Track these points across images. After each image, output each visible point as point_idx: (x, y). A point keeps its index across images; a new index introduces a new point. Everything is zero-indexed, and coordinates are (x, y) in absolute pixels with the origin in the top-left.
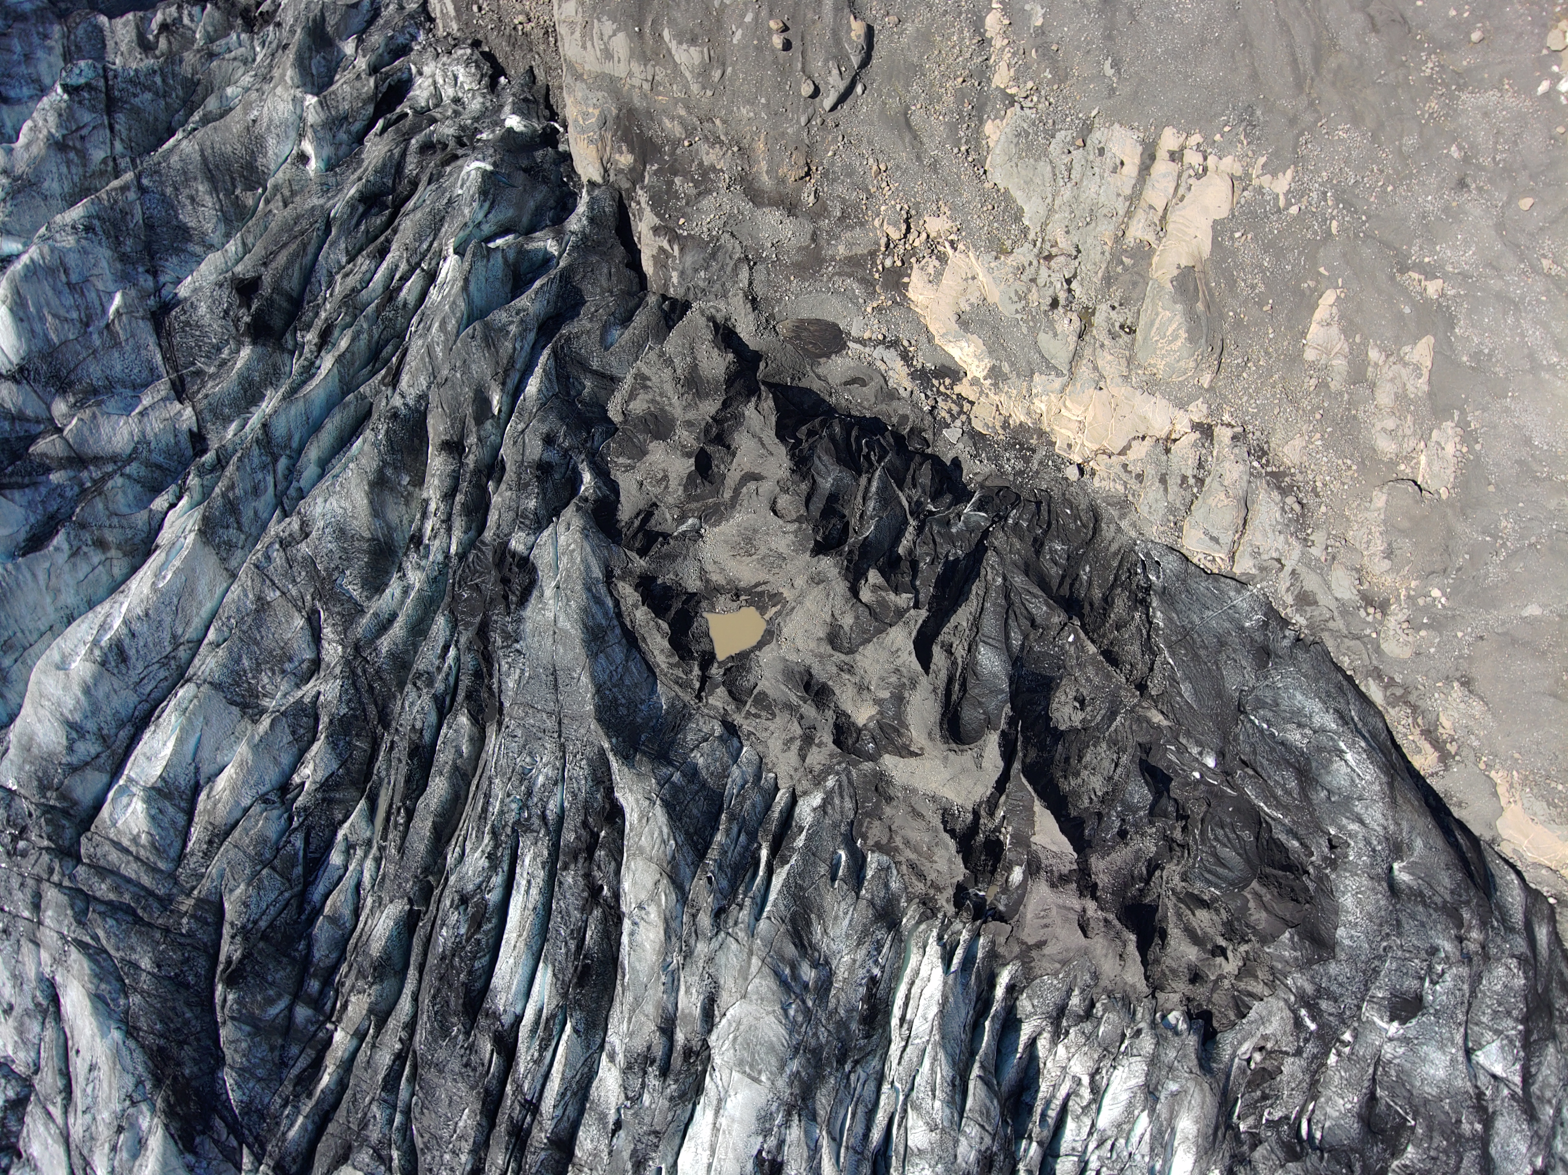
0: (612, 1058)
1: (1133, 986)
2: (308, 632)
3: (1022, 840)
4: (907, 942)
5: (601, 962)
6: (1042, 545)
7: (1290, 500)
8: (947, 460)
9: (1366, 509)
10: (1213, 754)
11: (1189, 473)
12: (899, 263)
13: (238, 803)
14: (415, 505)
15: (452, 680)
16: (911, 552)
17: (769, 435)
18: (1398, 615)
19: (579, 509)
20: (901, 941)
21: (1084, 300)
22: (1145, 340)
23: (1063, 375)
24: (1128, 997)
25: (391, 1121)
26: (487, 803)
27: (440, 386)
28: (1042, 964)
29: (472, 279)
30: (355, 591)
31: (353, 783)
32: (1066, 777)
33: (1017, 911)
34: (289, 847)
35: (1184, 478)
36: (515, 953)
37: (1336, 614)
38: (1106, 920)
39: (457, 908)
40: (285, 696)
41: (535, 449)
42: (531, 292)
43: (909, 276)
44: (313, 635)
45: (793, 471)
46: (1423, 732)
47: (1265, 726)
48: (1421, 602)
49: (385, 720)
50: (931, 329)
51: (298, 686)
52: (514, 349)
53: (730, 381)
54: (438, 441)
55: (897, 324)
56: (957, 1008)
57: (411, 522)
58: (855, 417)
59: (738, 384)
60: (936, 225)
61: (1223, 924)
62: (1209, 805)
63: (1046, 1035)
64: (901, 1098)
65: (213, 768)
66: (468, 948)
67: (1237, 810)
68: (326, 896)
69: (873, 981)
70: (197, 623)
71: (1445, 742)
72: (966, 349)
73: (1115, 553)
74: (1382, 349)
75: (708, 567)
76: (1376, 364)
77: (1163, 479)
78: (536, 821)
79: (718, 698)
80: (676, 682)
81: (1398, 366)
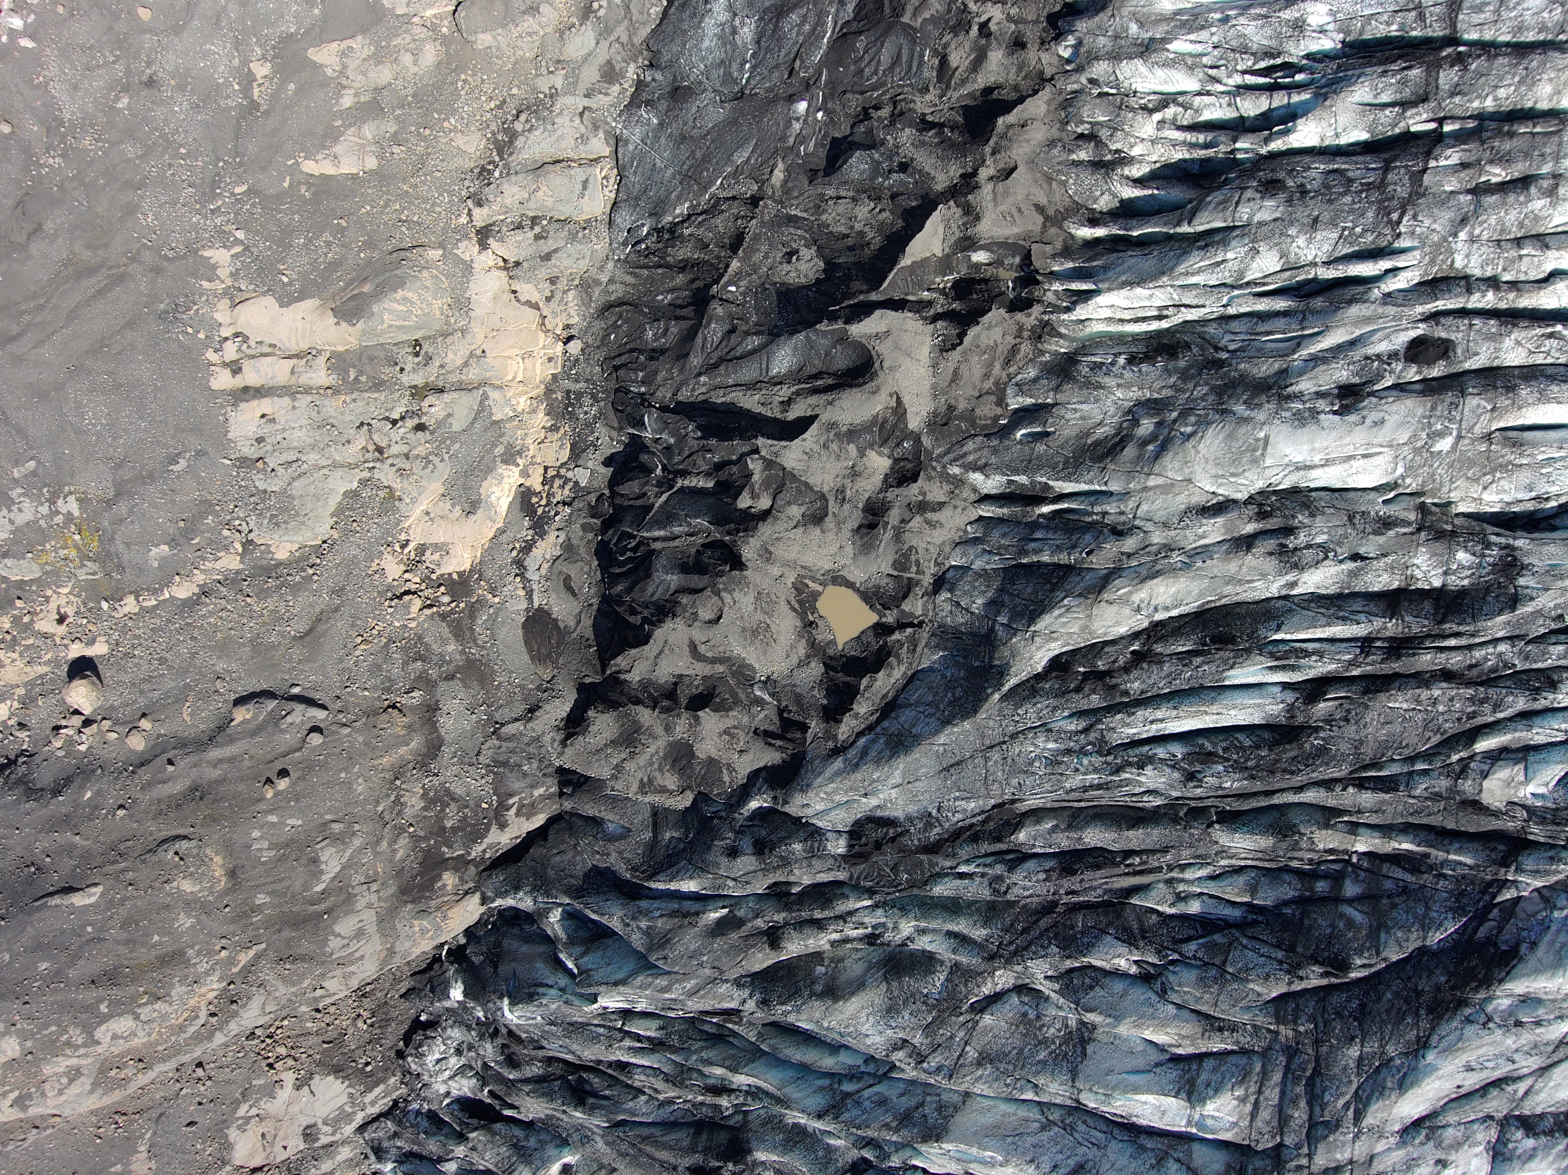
0: (1293, 585)
1: (1048, 103)
2: (994, 1008)
3: (945, 264)
4: (1082, 340)
5: (1205, 627)
6: (654, 350)
7: (519, 126)
8: (608, 471)
9: (498, 49)
10: (793, 107)
11: (530, 235)
12: (442, 589)
13: (1175, 1017)
14: (840, 952)
15: (989, 860)
16: (708, 474)
17: (649, 650)
19: (786, 802)
20: (1084, 346)
21: (405, 401)
22: (420, 328)
23: (485, 393)
24: (1061, 104)
25: (1426, 772)
26: (1092, 787)
27: (722, 972)
28: (1058, 200)
29: (613, 978)
30: (940, 978)
31: (1119, 916)
32: (868, 244)
33: (1015, 244)
34: (1200, 955)
35: (537, 237)
36: (1224, 711)
37: (612, 38)
38: (993, 153)
39: (1201, 781)
40: (1060, 1008)
41: (746, 862)
42: (604, 920)
43: (450, 574)
44: (995, 1002)
45: (674, 616)
47: (748, 66)
49: (1049, 908)
50: (491, 534)
51: (1047, 999)
52: (661, 916)
53: (614, 705)
54: (773, 954)
55: (500, 568)
56: (1130, 268)
57: (857, 950)
58: (602, 574)
59: (614, 696)
60: (393, 568)
61: (956, 35)
62: (845, 92)
63: (1126, 171)
64: (1236, 292)
65: (1151, 1050)
66: (1235, 757)
67: (840, 62)
68: (1233, 904)
69: (1132, 360)
70: (1022, 1112)
72: (497, 494)
73: (636, 276)
74: (339, 96)
75: (795, 660)
76: (356, 95)
77: (547, 257)
78: (1092, 736)
79: (915, 606)
80: (914, 650)
81: (349, 73)
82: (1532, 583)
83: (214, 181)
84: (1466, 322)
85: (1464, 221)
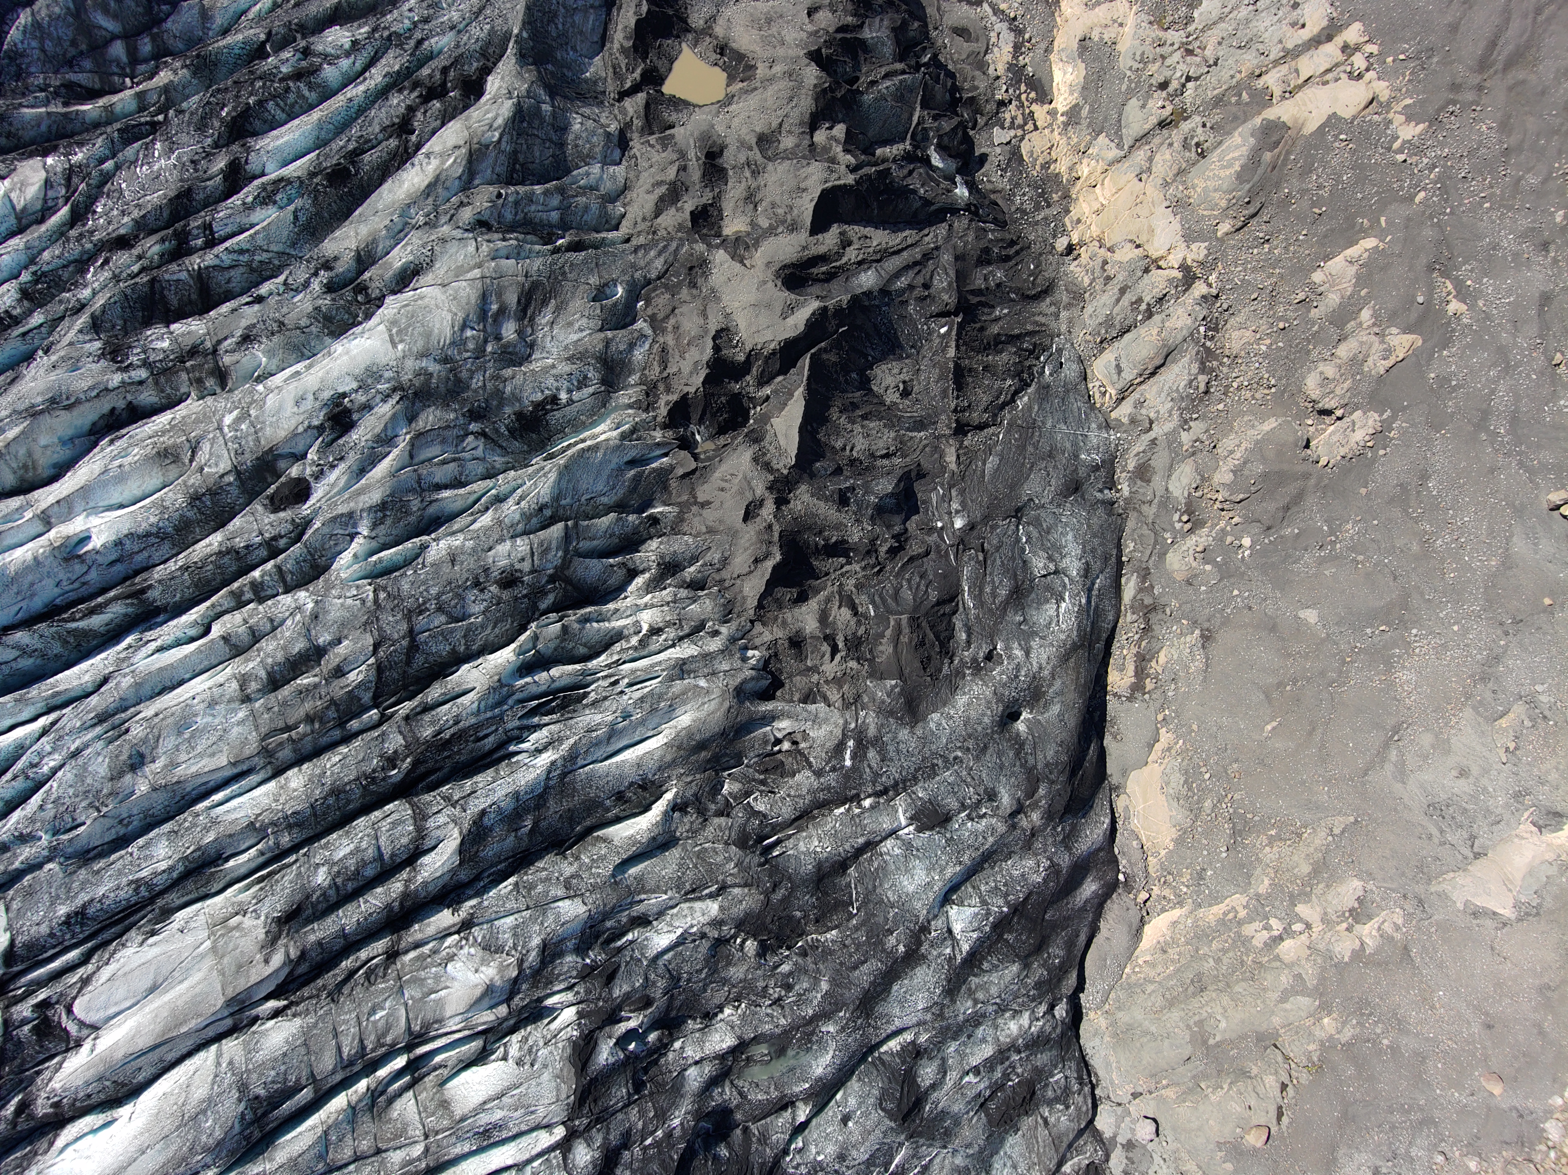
1: (744, 599)
3: (765, 419)
4: (609, 410)
5: (362, 183)
7: (1203, 379)
8: (978, 150)
9: (1253, 426)
10: (966, 519)
11: (1147, 299)
18: (1202, 539)
20: (603, 408)
21: (1188, 102)
22: (1206, 167)
23: (1122, 149)
24: (734, 604)
25: (102, 161)
28: (693, 521)
32: (841, 411)
33: (712, 461)
35: (1140, 300)
37: (1156, 501)
38: (770, 526)
39: (295, 52)
46: (1138, 654)
47: (1024, 540)
48: (1229, 539)
50: (1056, 43)
55: (1033, 18)
61: (854, 634)
62: (927, 553)
63: (648, 577)
66: (275, 83)
67: (945, 576)
69: (554, 400)
71: (1148, 675)
72: (1068, 75)
73: (1036, 323)
74: (1375, 315)
75: (721, 21)
76: (1361, 324)
77: (1123, 291)
78: (412, 43)
79: (634, 105)
80: (614, 68)
81: (1376, 339)
82: (88, 345)
83: (1447, 193)
84: (267, 535)
85: (315, 617)
